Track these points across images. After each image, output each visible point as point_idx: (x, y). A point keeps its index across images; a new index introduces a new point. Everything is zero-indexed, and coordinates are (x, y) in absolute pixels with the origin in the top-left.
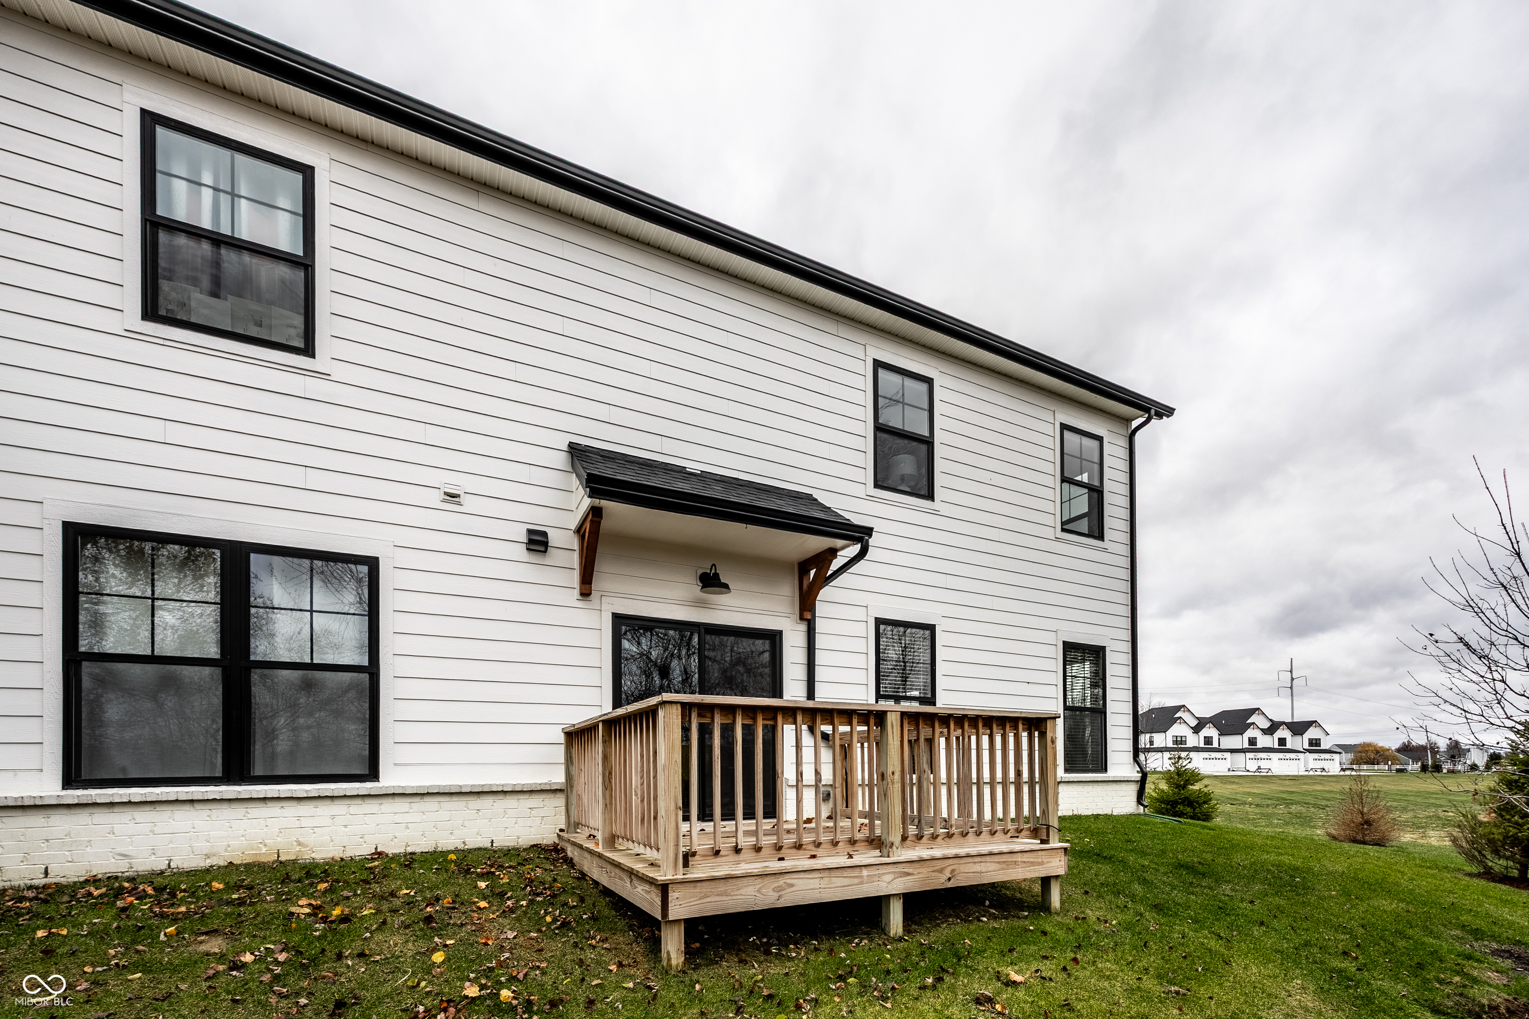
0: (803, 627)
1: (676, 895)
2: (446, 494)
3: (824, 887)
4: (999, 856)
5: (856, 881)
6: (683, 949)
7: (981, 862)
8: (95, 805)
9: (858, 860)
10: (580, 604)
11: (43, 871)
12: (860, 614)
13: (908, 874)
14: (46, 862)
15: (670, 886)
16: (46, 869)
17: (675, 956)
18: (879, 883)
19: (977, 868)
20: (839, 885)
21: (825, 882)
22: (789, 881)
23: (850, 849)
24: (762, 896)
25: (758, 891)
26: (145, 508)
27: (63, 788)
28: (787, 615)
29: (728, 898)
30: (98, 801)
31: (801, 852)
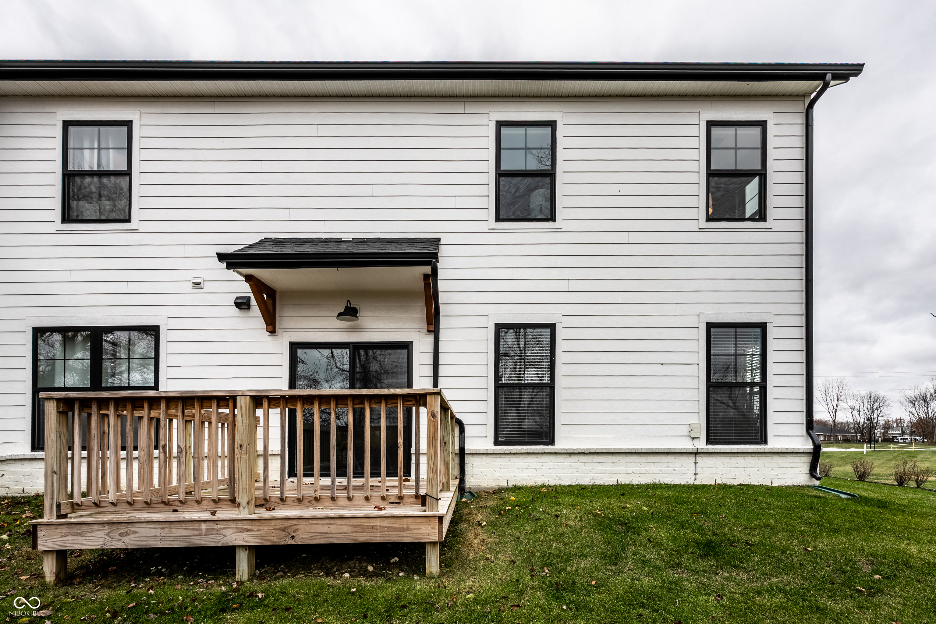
0: (431, 337)
1: (43, 533)
2: (193, 283)
3: (164, 535)
4: (352, 520)
5: (195, 533)
6: (55, 571)
7: (330, 524)
8: (36, 459)
9: (220, 515)
10: (270, 338)
11: (22, 490)
12: (482, 322)
13: (248, 530)
14: (23, 486)
15: (39, 526)
16: (23, 490)
17: (49, 575)
18: (217, 535)
19: (326, 529)
20: (178, 535)
21: (164, 533)
22: (133, 529)
23: (212, 507)
24: (109, 539)
25: (107, 534)
26: (62, 315)
27: (31, 451)
28: (418, 330)
29: (83, 538)
30: (38, 457)
31: (168, 507)
